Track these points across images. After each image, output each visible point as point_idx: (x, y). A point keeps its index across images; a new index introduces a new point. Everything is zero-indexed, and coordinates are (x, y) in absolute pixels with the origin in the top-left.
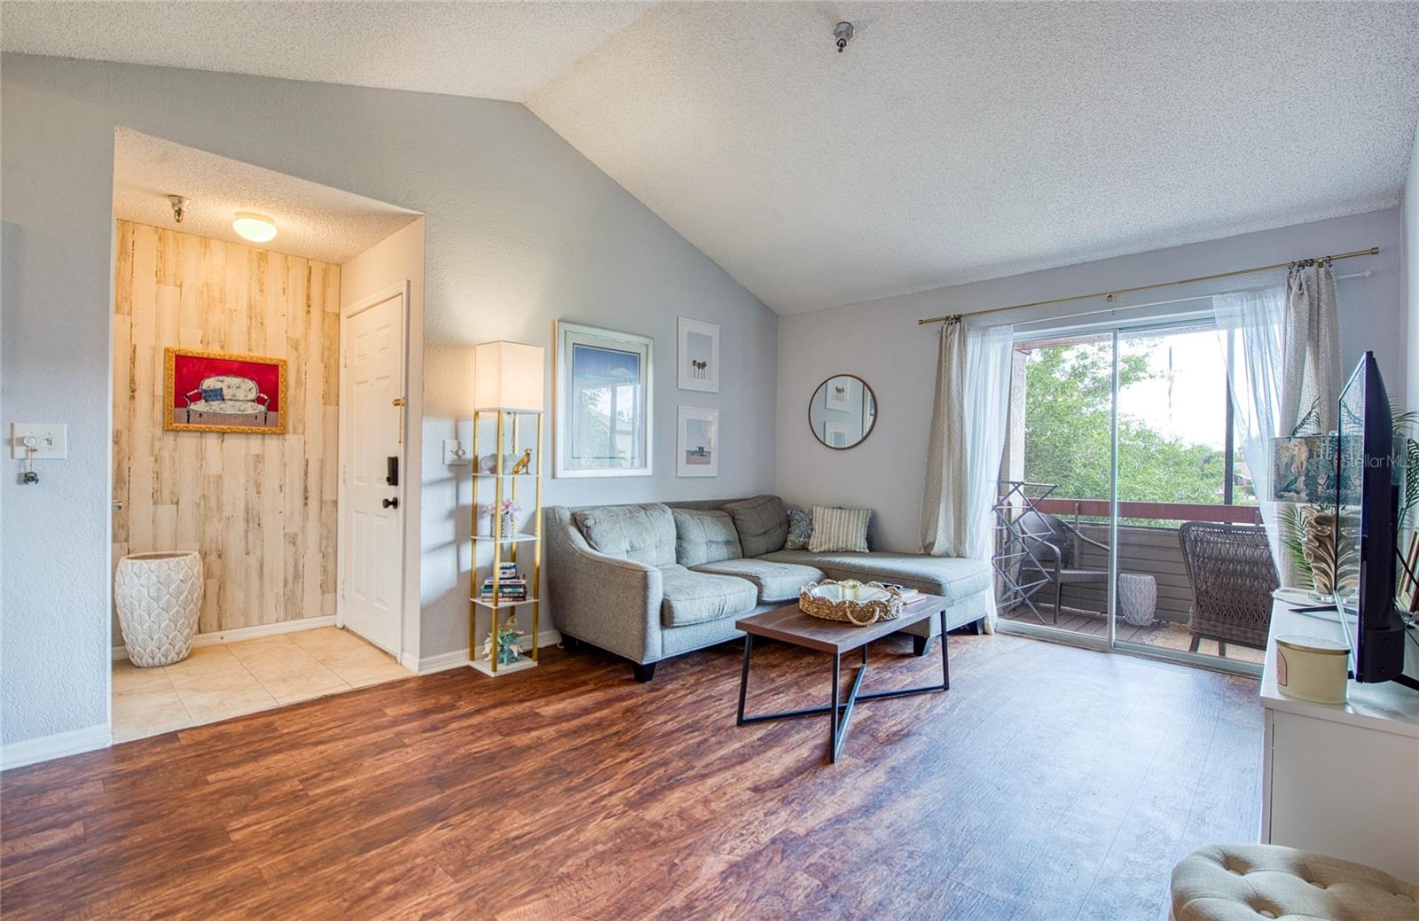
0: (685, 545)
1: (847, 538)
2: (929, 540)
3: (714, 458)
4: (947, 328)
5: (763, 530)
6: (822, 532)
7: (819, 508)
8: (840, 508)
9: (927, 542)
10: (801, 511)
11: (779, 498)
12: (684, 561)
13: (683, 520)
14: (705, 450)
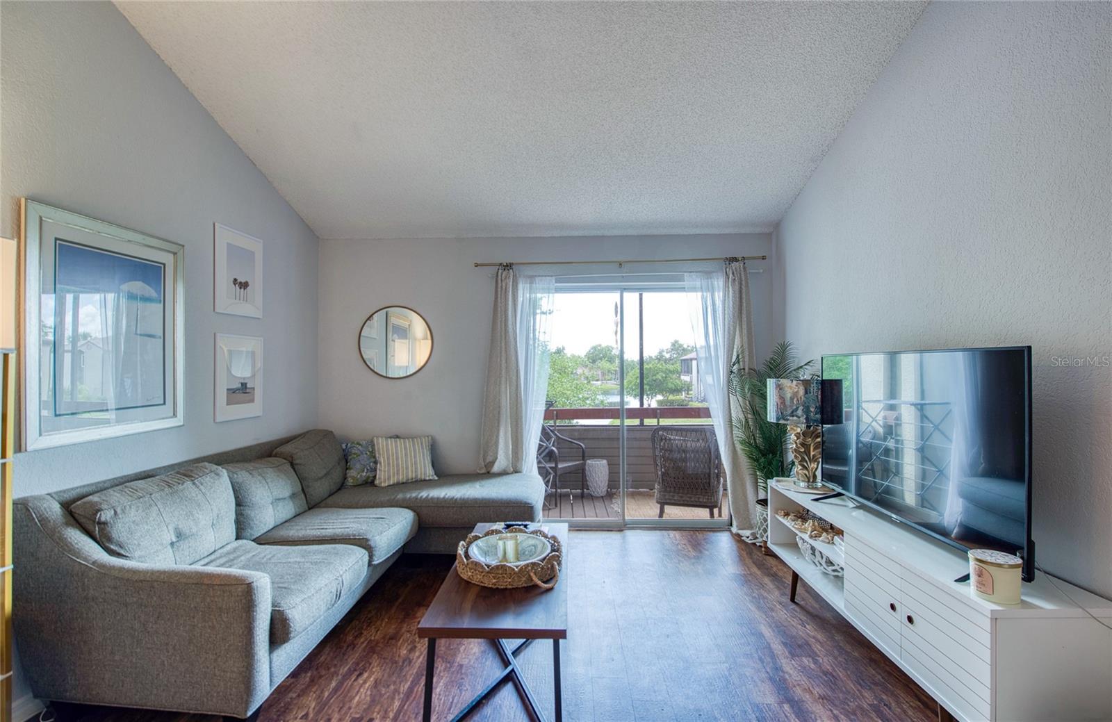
0: (247, 511)
1: (416, 468)
2: (489, 459)
3: (258, 394)
4: (502, 274)
5: (324, 472)
6: (389, 464)
7: (380, 439)
8: (397, 437)
9: (488, 461)
10: (358, 444)
11: (332, 432)
12: (248, 532)
13: (240, 480)
14: (248, 386)
